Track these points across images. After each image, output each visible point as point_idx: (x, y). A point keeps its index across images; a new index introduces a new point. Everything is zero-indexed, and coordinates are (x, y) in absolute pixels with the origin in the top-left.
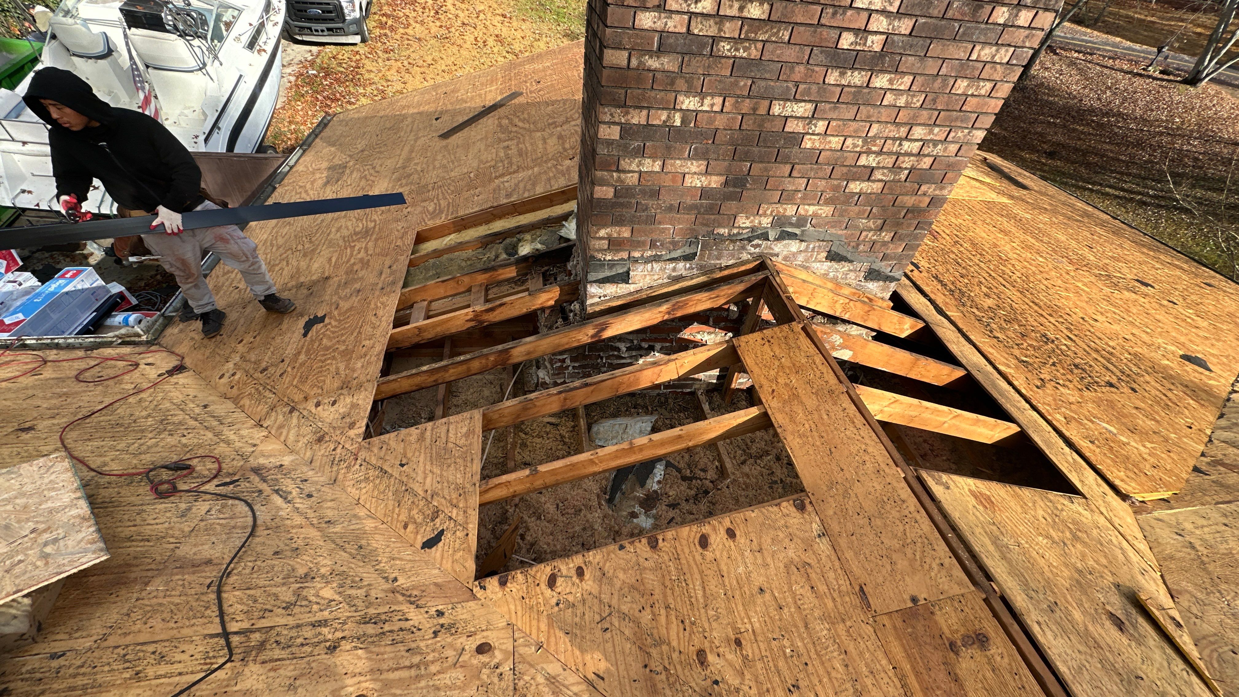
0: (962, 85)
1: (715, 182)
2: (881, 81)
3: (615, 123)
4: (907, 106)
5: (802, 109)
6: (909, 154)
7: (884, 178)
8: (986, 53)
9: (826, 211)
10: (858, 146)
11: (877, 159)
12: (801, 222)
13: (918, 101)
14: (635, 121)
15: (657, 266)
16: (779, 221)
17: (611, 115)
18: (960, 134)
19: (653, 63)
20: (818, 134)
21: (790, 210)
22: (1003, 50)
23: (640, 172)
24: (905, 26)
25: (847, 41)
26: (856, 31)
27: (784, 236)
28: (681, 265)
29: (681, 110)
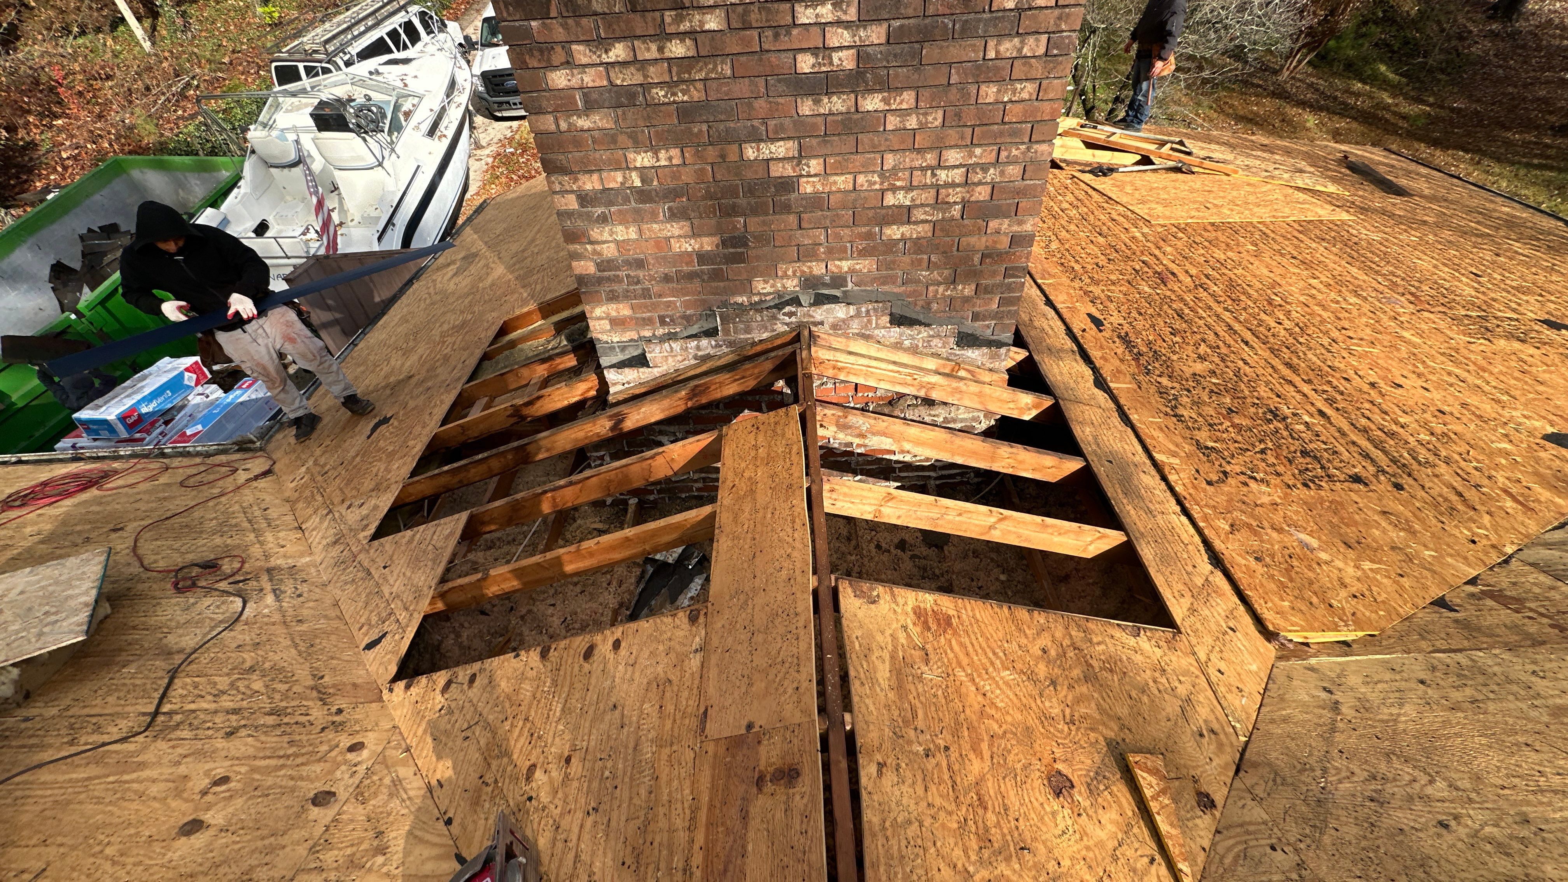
0: (990, 92)
1: (708, 244)
2: (872, 103)
3: (567, 192)
4: (922, 127)
5: (780, 149)
6: (953, 185)
7: (930, 218)
8: (1008, 47)
9: (866, 265)
10: (875, 183)
11: (909, 196)
12: (838, 281)
13: (935, 119)
14: (588, 187)
15: (676, 346)
16: (809, 282)
17: (560, 183)
18: (1014, 152)
19: (583, 123)
20: (816, 175)
21: (818, 269)
22: (1031, 40)
23: (616, 242)
24: (876, 34)
25: (806, 63)
26: (814, 51)
27: (820, 300)
28: (704, 342)
29: (636, 168)
